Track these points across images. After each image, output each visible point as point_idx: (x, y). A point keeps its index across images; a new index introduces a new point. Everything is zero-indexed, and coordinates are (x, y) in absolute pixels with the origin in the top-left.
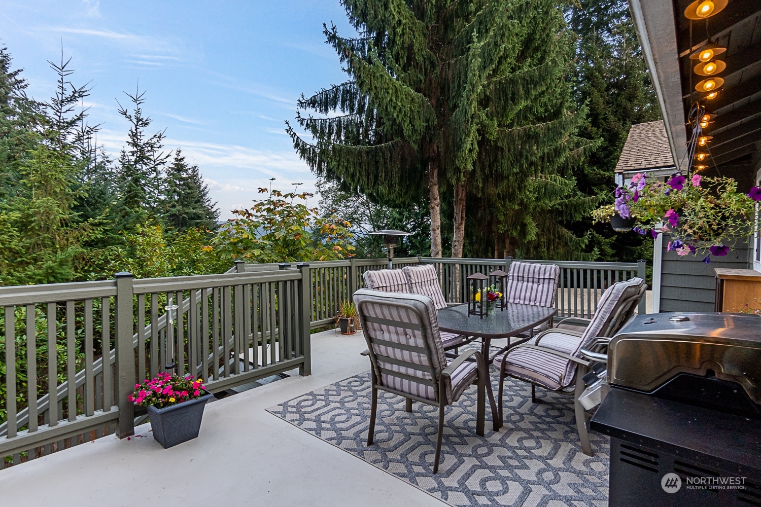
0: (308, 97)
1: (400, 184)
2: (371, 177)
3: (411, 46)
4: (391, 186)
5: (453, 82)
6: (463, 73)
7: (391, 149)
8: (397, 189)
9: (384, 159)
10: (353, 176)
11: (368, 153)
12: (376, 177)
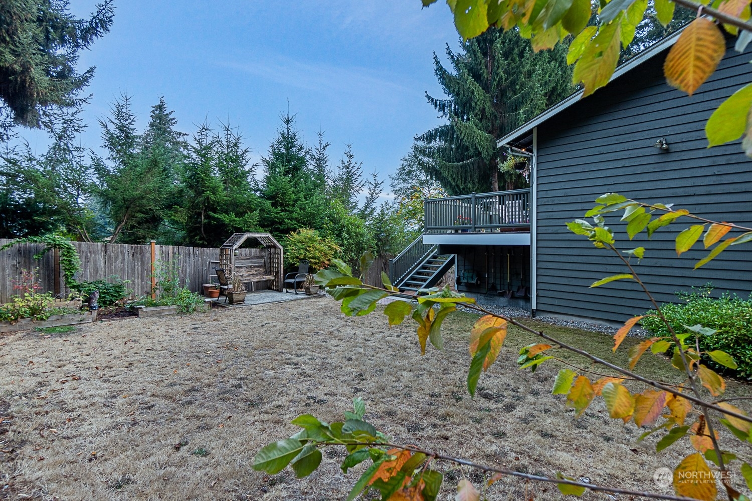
0: (420, 135)
1: (478, 183)
2: (463, 179)
3: (484, 109)
4: (474, 183)
5: (507, 126)
6: (513, 123)
7: (473, 164)
8: (477, 185)
9: (470, 169)
10: (454, 179)
11: (461, 167)
12: (466, 179)
